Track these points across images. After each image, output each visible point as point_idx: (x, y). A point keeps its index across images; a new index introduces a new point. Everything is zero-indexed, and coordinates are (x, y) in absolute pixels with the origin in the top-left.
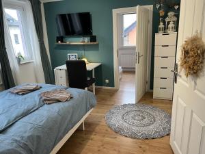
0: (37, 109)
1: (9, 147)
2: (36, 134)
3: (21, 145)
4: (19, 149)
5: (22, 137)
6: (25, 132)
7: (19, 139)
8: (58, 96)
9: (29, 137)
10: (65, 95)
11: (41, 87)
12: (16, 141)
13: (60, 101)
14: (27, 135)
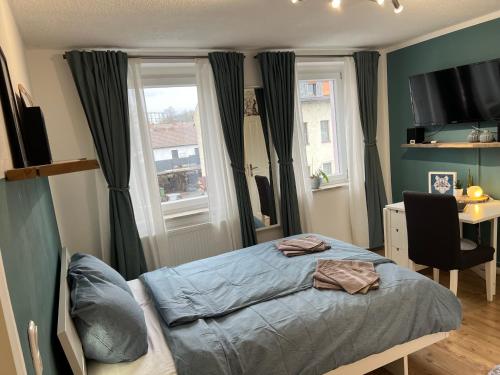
0: (292, 294)
1: (208, 348)
2: (259, 343)
3: (228, 352)
4: (219, 358)
5: (237, 339)
6: (246, 332)
7: (230, 340)
8: (345, 276)
9: (246, 343)
10: (363, 279)
11: (328, 248)
12: (225, 341)
13: (343, 290)
14: (245, 337)
